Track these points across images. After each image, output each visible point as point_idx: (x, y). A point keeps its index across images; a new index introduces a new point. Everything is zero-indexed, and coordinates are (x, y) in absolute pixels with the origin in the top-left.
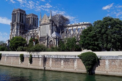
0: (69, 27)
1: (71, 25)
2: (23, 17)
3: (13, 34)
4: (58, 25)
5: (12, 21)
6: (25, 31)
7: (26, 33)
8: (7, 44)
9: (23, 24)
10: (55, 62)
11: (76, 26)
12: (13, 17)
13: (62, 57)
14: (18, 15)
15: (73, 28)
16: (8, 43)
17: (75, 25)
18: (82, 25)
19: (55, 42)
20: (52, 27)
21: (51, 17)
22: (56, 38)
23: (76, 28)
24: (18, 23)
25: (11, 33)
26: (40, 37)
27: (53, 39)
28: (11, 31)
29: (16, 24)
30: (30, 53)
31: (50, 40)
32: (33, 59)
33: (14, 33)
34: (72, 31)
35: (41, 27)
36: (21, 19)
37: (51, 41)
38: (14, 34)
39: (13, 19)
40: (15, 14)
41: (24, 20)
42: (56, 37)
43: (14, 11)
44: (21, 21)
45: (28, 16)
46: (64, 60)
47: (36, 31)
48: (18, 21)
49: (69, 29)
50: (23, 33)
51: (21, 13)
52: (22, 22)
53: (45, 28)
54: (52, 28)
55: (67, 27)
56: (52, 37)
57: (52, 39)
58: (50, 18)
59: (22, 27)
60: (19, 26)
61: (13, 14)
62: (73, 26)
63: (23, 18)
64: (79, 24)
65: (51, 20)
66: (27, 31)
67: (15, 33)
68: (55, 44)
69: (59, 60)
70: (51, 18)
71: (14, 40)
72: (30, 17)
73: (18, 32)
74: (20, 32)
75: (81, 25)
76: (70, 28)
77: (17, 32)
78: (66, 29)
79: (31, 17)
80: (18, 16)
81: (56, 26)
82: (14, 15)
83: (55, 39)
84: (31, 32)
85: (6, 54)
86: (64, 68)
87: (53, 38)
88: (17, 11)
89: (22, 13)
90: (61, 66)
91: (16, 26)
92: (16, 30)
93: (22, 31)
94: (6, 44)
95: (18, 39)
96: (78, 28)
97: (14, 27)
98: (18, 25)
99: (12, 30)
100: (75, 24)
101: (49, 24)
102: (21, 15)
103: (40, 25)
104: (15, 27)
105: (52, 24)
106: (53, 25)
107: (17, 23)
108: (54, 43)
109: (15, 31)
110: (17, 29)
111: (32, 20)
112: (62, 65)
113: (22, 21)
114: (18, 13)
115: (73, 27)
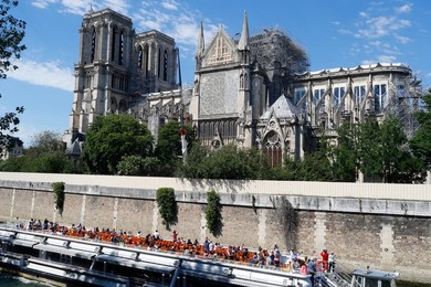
0: (313, 81)
1: (324, 72)
2: (121, 42)
3: (84, 107)
4: (270, 75)
5: (83, 58)
6: (128, 96)
7: (131, 104)
8: (70, 146)
9: (123, 69)
10: (344, 232)
11: (346, 77)
12: (84, 44)
13: (383, 211)
14: (106, 33)
15: (334, 87)
16: (73, 141)
17: (341, 74)
18: (373, 74)
19: (292, 138)
20: (251, 79)
21: (249, 40)
22: (296, 124)
23: (344, 85)
24: (105, 66)
25: (78, 104)
26: (199, 121)
27: (281, 126)
28: (76, 94)
29: (97, 69)
30: (194, 184)
31: (263, 132)
32: (224, 212)
33: (89, 102)
34: (327, 97)
35: (204, 79)
36: (117, 49)
37: (272, 133)
38: (90, 107)
39: (85, 51)
40: (94, 30)
41: (126, 55)
42: (297, 120)
43: (88, 20)
44: (117, 58)
45: (140, 39)
46: (397, 223)
47: (173, 97)
48: (104, 57)
49: (314, 88)
50: (123, 106)
51: (114, 28)
52: (120, 64)
53: (223, 82)
54: (248, 82)
55: (307, 81)
56: (273, 119)
57: (276, 128)
58: (241, 46)
59: (117, 82)
60: (109, 78)
61: (85, 31)
62: (332, 79)
63: (121, 46)
64: (359, 68)
65: (244, 53)
66: (139, 96)
67: (94, 103)
68: (292, 147)
69: (368, 221)
70: (248, 44)
71: (105, 129)
72: (147, 46)
73: (103, 101)
74: (113, 101)
75: (367, 75)
76: (316, 87)
77: (101, 101)
78: (300, 90)
79: (153, 45)
80: (105, 38)
81: (266, 77)
82: (89, 33)
83: (291, 125)
84: (154, 100)
85: (85, 188)
86: (399, 261)
87: (278, 120)
88: (103, 16)
89: (120, 27)
90: (383, 253)
91: (97, 76)
92: (95, 93)
93: (119, 98)
94: (65, 144)
95: (119, 124)
96: (354, 85)
97: (89, 81)
98: (103, 72)
99: (80, 91)
100: (341, 70)
101: (240, 67)
102: (117, 36)
103: (200, 74)
104: (95, 82)
105: (251, 67)
106: (252, 73)
107: (103, 66)
108: (287, 143)
109: (95, 97)
110: (101, 89)
111: (156, 55)
112: (383, 246)
113: (120, 58)
114: (105, 26)
115: (331, 83)
